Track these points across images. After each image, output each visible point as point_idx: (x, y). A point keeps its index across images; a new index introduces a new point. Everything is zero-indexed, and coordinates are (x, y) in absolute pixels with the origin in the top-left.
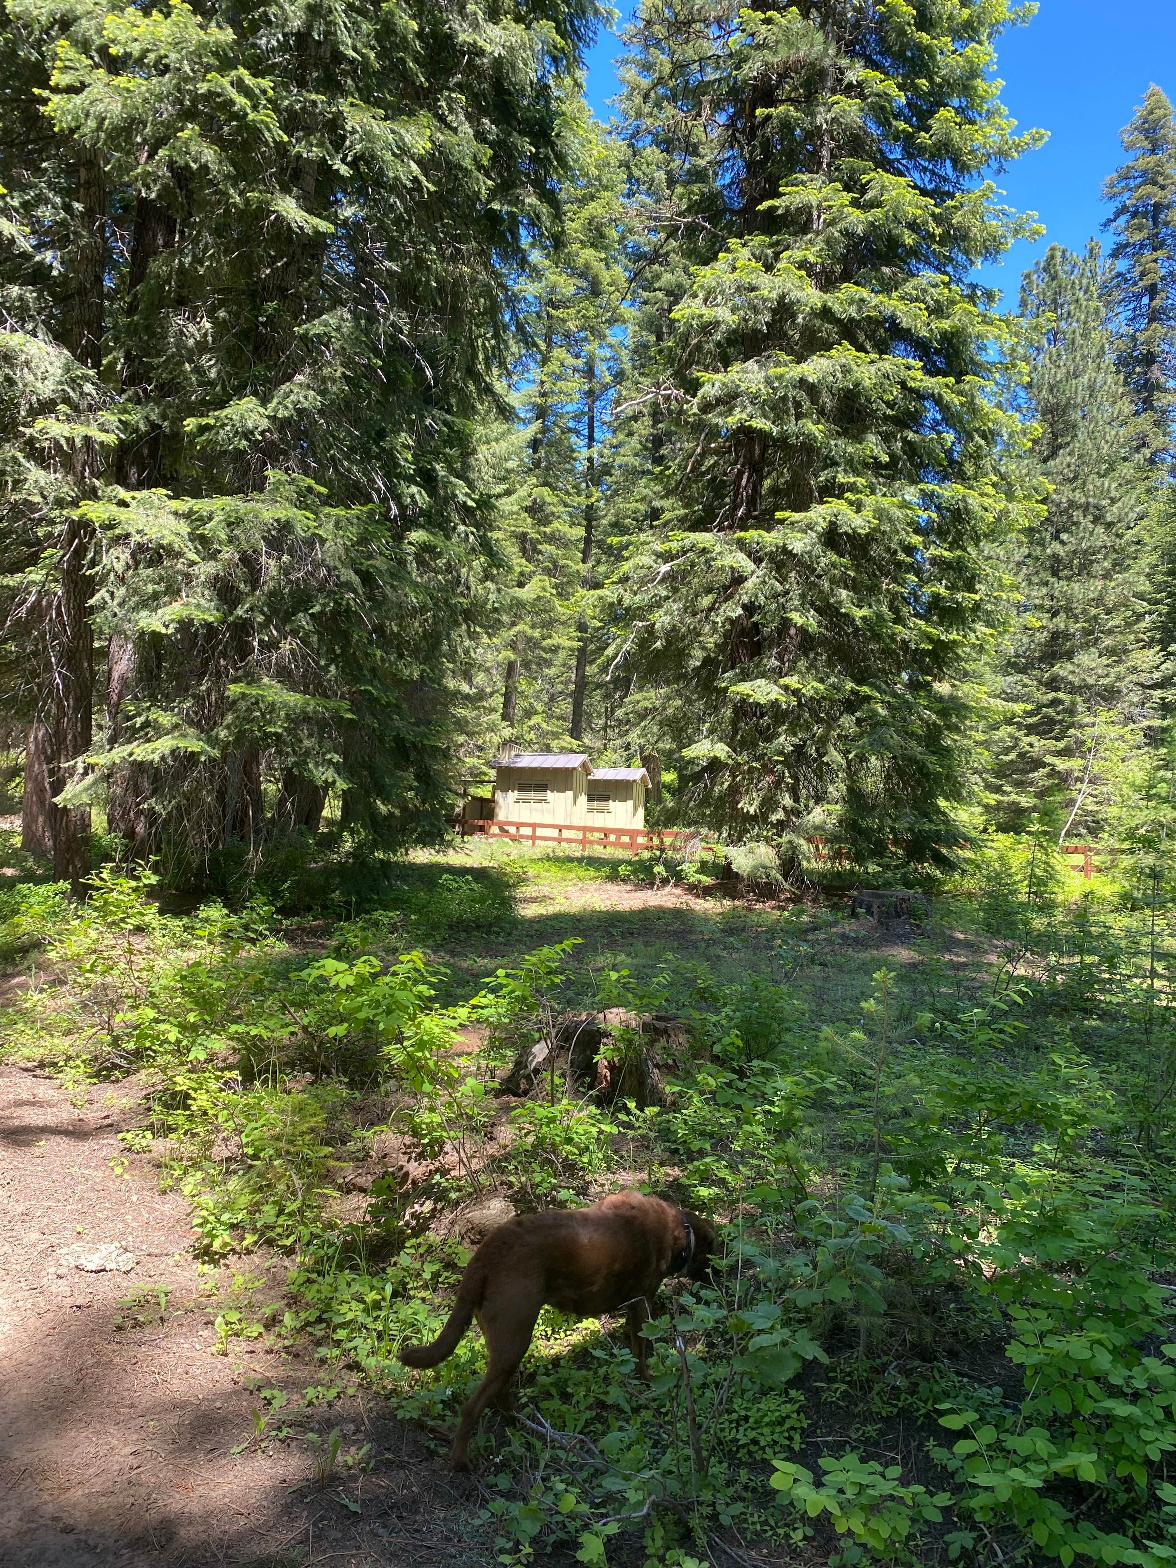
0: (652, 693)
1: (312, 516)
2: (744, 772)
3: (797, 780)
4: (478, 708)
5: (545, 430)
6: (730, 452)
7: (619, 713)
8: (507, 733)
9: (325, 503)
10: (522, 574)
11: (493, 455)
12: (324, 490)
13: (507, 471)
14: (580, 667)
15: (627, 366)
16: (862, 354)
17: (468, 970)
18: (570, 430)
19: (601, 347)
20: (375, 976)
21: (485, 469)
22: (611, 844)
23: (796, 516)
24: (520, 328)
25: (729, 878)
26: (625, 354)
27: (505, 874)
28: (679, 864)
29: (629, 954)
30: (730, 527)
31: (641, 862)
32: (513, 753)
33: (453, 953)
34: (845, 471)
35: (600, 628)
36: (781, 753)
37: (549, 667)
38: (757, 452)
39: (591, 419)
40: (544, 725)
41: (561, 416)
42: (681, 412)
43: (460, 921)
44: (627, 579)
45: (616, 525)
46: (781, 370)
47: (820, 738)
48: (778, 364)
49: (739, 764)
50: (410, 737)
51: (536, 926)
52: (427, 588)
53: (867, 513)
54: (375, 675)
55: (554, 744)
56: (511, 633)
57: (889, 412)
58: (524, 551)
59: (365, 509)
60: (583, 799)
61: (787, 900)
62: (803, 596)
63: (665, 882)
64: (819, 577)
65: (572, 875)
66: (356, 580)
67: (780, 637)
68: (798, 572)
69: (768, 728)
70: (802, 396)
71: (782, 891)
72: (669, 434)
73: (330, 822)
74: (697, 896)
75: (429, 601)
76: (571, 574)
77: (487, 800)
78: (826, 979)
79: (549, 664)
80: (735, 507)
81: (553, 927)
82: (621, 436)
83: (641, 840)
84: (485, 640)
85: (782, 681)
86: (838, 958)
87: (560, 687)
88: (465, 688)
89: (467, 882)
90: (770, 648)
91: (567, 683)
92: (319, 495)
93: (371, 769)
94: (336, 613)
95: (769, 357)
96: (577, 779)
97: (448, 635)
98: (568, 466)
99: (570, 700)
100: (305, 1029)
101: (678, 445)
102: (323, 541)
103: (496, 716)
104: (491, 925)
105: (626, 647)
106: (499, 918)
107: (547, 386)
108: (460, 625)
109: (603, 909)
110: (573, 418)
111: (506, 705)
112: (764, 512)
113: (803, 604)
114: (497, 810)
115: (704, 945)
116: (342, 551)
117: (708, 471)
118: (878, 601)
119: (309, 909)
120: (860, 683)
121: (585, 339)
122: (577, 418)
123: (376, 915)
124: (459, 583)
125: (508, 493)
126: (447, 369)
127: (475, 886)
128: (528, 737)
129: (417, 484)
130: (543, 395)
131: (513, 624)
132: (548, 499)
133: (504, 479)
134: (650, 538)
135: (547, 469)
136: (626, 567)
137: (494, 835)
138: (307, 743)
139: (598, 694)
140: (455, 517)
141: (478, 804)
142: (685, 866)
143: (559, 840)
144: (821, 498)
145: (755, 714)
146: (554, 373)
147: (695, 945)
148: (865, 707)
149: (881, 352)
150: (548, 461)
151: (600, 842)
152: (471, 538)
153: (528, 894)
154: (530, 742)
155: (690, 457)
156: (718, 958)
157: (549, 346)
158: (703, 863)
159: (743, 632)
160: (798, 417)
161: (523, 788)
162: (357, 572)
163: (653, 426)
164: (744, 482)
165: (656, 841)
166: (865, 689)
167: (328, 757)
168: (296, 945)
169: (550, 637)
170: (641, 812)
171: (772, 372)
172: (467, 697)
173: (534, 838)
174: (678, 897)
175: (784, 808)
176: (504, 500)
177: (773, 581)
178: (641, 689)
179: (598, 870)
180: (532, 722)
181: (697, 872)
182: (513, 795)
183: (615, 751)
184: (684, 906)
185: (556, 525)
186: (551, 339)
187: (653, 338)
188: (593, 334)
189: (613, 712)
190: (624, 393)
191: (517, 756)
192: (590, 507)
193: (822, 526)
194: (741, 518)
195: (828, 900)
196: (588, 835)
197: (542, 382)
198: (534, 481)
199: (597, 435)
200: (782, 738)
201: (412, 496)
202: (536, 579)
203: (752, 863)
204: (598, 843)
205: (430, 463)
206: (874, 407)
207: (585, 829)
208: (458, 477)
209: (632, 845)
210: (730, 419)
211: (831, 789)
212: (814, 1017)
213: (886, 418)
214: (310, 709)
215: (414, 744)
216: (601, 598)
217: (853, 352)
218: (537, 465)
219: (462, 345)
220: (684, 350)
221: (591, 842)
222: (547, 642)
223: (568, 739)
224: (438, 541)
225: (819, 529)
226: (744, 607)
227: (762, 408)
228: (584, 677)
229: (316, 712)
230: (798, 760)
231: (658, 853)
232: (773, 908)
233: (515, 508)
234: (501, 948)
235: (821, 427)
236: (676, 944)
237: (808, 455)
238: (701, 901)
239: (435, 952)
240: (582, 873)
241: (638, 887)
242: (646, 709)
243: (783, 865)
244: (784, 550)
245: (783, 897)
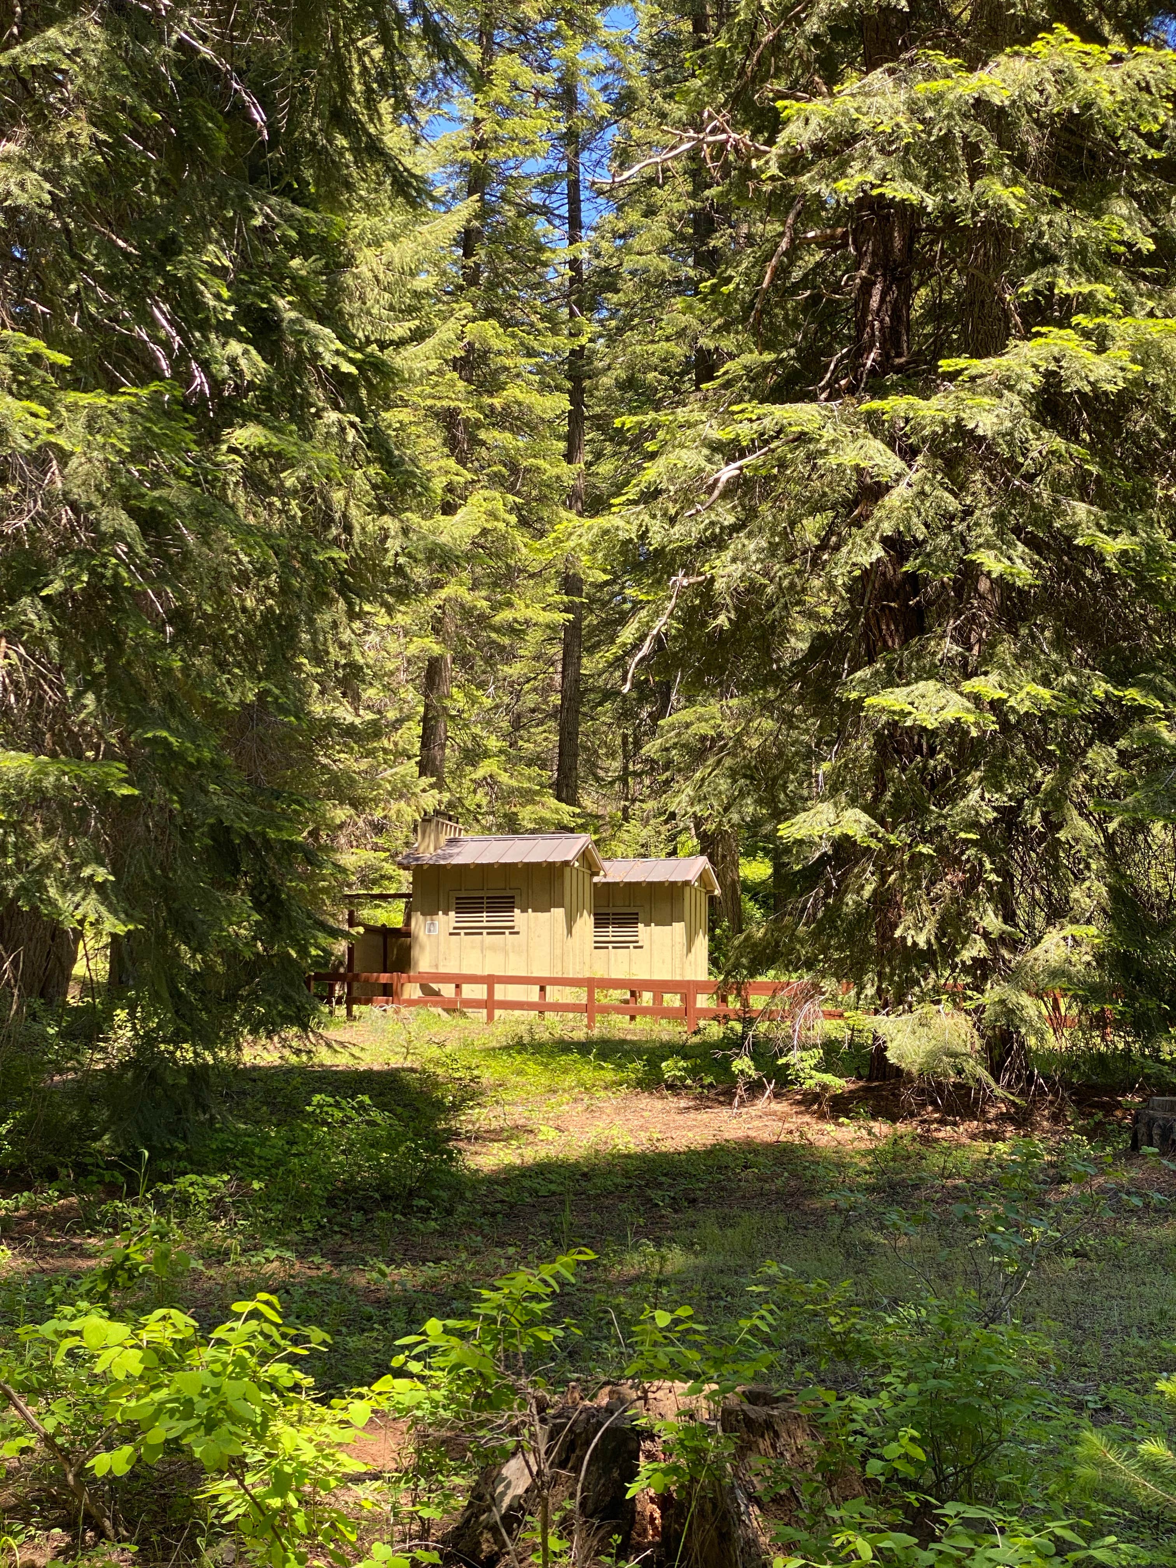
0: (714, 707)
1: (43, 410)
2: (901, 867)
3: (1008, 876)
4: (370, 753)
5: (485, 212)
6: (845, 245)
7: (651, 748)
8: (431, 800)
9: (65, 387)
10: (450, 488)
11: (389, 265)
12: (64, 360)
13: (416, 295)
14: (570, 660)
15: (640, 83)
16: (1094, 48)
17: (367, 1291)
18: (533, 209)
19: (587, 47)
20: (183, 1345)
21: (372, 294)
22: (645, 1011)
23: (979, 366)
24: (431, 31)
25: (884, 1077)
26: (635, 60)
27: (436, 1085)
28: (782, 1053)
29: (689, 1246)
30: (852, 390)
31: (706, 1048)
32: (444, 838)
33: (337, 1258)
34: (1071, 271)
35: (606, 583)
36: (973, 825)
37: (507, 662)
38: (897, 243)
39: (574, 186)
40: (504, 778)
41: (515, 182)
42: (748, 173)
43: (349, 1189)
44: (658, 492)
45: (629, 384)
46: (939, 85)
47: (1050, 794)
48: (930, 74)
49: (891, 848)
50: (243, 825)
51: (502, 1192)
52: (267, 537)
53: (1119, 353)
54: (172, 710)
55: (526, 815)
56: (433, 602)
57: (1153, 154)
58: (452, 443)
59: (144, 393)
60: (586, 922)
61: (1002, 1118)
62: (999, 518)
63: (755, 1089)
64: (1029, 478)
65: (570, 1080)
66: (131, 527)
67: (959, 595)
68: (988, 471)
69: (946, 777)
70: (979, 132)
71: (991, 1100)
72: (724, 209)
73: (88, 986)
74: (822, 1117)
75: (273, 560)
76: (543, 483)
77: (396, 932)
78: (1087, 1286)
79: (509, 655)
80: (859, 353)
81: (533, 1192)
82: (634, 216)
83: (703, 1001)
84: (382, 619)
85: (968, 686)
86: (1111, 1239)
87: (531, 700)
88: (345, 714)
89: (362, 1108)
90: (942, 615)
91: (545, 691)
92: (54, 367)
93: (168, 892)
94: (94, 591)
95: (912, 62)
96: (571, 884)
97: (311, 622)
98: (533, 278)
99: (552, 724)
100: (48, 1440)
101: (744, 229)
102: (64, 457)
103: (410, 767)
104: (412, 1193)
105: (659, 625)
106: (427, 1178)
107: (487, 128)
108: (332, 601)
109: (633, 1149)
110: (538, 185)
111: (426, 740)
112: (917, 357)
113: (1000, 534)
114: (415, 953)
115: (838, 1220)
116: (100, 472)
117: (804, 282)
118: (1150, 522)
119: (52, 1175)
120: (1121, 681)
121: (556, 35)
122: (546, 185)
123: (183, 1182)
124: (328, 521)
125: (419, 336)
126: (294, 111)
127: (375, 1115)
128: (470, 802)
129: (241, 338)
130: (480, 145)
131: (437, 585)
132: (496, 344)
133: (410, 310)
134: (696, 416)
135: (492, 286)
136: (653, 472)
137: (411, 1003)
138: (43, 848)
139: (607, 712)
140: (318, 395)
141: (378, 940)
142: (793, 1058)
143: (541, 1008)
144: (1028, 325)
145: (918, 750)
146: (498, 103)
147: (820, 1218)
148: (1136, 729)
149: (1132, 41)
150: (494, 270)
151: (624, 1007)
152: (351, 435)
153: (484, 1125)
154: (475, 815)
155: (768, 258)
156: (869, 1246)
157: (488, 53)
158: (830, 1046)
159: (889, 590)
160: (976, 172)
161: (466, 905)
162: (132, 513)
163: (693, 195)
164: (874, 302)
165: (734, 1004)
166: (1133, 695)
167: (86, 872)
168: (27, 1252)
169: (509, 604)
170: (702, 943)
171: (922, 88)
172: (350, 731)
173: (490, 1004)
174: (783, 1118)
175: (986, 935)
176: (411, 350)
177: (940, 492)
178: (691, 701)
179: (620, 1067)
180: (480, 773)
181: (816, 1068)
182: (447, 920)
183: (645, 822)
184: (796, 1139)
185: (514, 392)
186: (490, 37)
187: (687, 26)
188: (571, 26)
189: (638, 745)
190: (636, 133)
191: (452, 842)
192: (577, 354)
193: (1031, 381)
194: (872, 371)
195: (1082, 1115)
196: (599, 995)
197: (477, 121)
198: (469, 310)
199: (587, 215)
200: (974, 796)
201: (232, 362)
202: (476, 497)
203: (926, 1046)
204: (618, 1010)
205: (264, 297)
206: (1123, 145)
207: (592, 984)
208: (322, 320)
209: (686, 1012)
210: (841, 184)
211: (1076, 893)
212: (1066, 1370)
213: (1147, 165)
214: (49, 782)
215: (247, 839)
216: (606, 532)
217: (1078, 44)
218: (472, 279)
219: (321, 67)
220: (748, 56)
221: (605, 1010)
222: (505, 616)
223: (553, 802)
224: (287, 444)
225: (1027, 387)
226: (886, 542)
227: (905, 162)
228: (578, 679)
229: (59, 787)
230: (1008, 839)
231: (738, 1027)
232: (973, 1137)
233: (434, 365)
234: (434, 1242)
235: (1019, 191)
236: (782, 1222)
237: (998, 244)
238: (830, 1127)
239: (301, 1256)
240: (588, 1074)
241: (703, 1102)
242: (703, 738)
243: (989, 1048)
244: (960, 430)
245: (992, 1113)
